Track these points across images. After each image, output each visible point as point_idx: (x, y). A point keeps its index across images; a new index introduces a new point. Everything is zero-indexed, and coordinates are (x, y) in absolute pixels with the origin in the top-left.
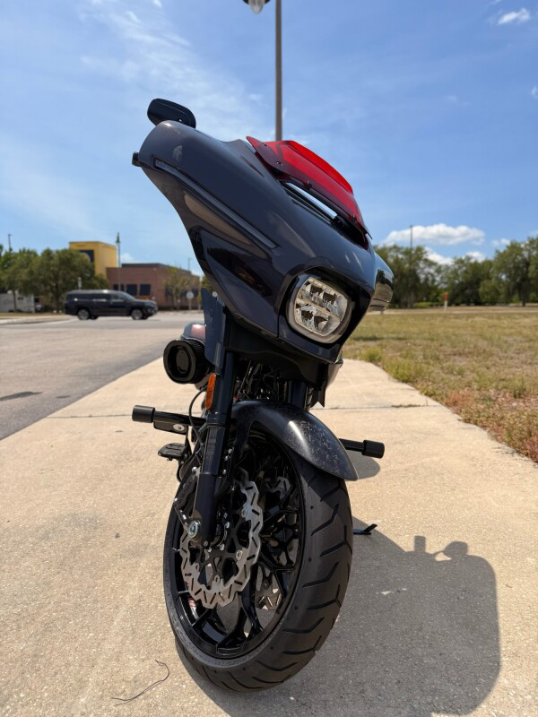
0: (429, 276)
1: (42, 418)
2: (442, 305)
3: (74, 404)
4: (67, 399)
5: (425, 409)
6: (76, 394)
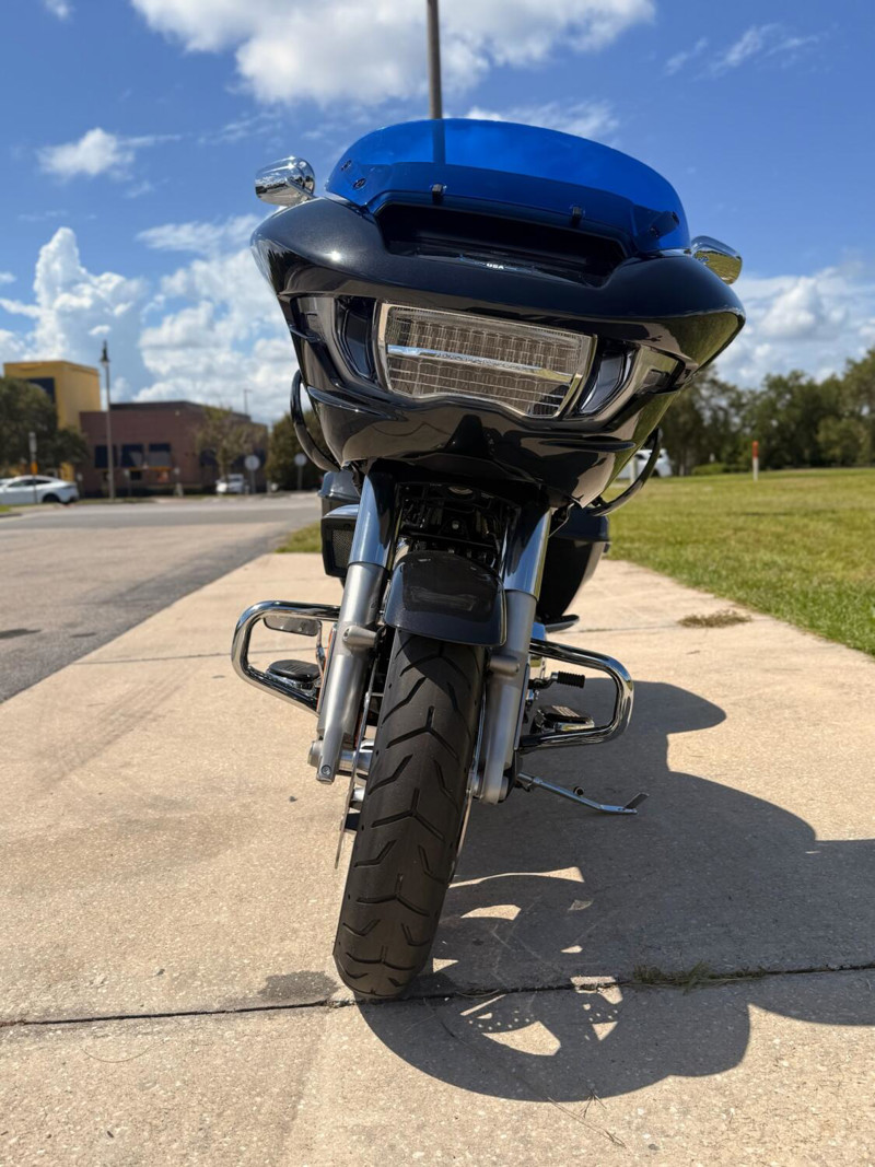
0: (721, 414)
3: (112, 643)
5: (748, 624)
6: (105, 630)
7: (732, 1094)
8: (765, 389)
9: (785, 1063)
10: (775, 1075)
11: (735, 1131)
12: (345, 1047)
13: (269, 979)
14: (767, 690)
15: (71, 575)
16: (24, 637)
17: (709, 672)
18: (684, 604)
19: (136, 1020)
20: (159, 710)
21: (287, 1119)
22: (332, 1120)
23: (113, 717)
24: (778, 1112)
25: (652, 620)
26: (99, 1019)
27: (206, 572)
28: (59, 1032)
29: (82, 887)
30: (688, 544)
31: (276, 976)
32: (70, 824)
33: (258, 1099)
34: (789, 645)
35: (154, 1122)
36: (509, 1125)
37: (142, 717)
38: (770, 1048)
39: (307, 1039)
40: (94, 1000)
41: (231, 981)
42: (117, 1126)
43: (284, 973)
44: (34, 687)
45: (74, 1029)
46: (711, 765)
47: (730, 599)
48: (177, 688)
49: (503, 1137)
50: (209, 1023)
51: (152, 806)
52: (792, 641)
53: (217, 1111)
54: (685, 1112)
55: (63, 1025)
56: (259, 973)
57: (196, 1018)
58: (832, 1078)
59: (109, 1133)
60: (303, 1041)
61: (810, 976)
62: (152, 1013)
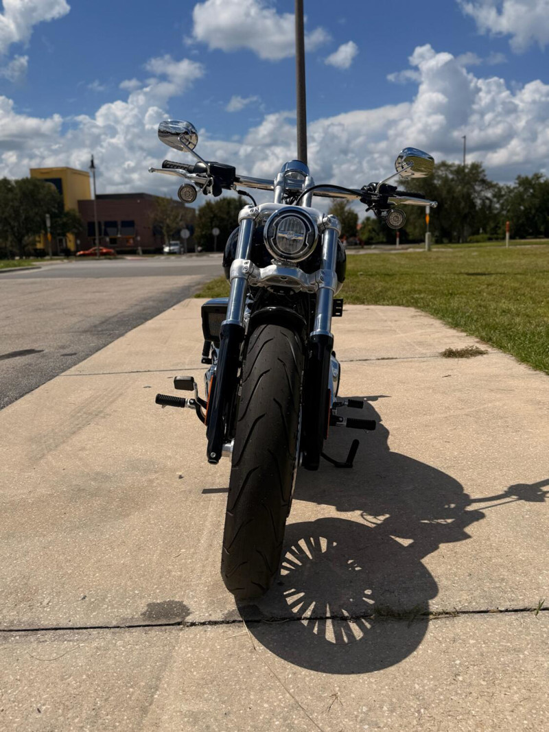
0: (487, 202)
1: (54, 377)
2: (504, 238)
3: (86, 361)
4: (73, 357)
5: (485, 356)
6: (83, 351)
7: (424, 699)
8: (517, 185)
9: (460, 678)
10: (453, 686)
11: (422, 725)
12: (189, 655)
13: (149, 605)
14: (490, 405)
15: (66, 311)
16: (33, 355)
17: (454, 391)
18: (447, 340)
19: (65, 631)
20: (108, 410)
21: (147, 704)
22: (174, 706)
23: (79, 414)
24: (451, 713)
25: (424, 351)
26: (43, 629)
27: (149, 311)
28: (18, 638)
29: (44, 536)
30: (455, 295)
31: (154, 603)
32: (43, 490)
33: (131, 690)
34: (509, 372)
35: (67, 703)
36: (282, 715)
37: (96, 415)
38: (452, 667)
39: (167, 649)
40: (42, 615)
41: (125, 606)
42: (44, 705)
43: (158, 601)
44: (33, 392)
45: (27, 636)
46: (446, 459)
47: (477, 336)
48: (121, 394)
49: (277, 723)
50: (108, 634)
51: (95, 479)
52: (511, 369)
53: (105, 697)
54: (392, 711)
55: (20, 633)
56: (144, 600)
57: (101, 631)
58: (488, 690)
59: (38, 709)
60: (163, 651)
61: (485, 615)
62: (75, 626)
